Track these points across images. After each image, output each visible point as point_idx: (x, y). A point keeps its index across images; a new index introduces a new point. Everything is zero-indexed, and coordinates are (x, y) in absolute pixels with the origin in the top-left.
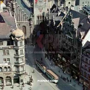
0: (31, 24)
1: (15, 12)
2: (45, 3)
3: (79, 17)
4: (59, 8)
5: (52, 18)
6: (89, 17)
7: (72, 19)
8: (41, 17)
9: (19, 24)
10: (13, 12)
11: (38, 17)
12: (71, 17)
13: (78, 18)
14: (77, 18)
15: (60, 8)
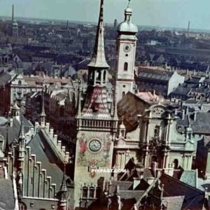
0: (62, 205)
1: (23, 172)
2: (105, 154)
3: (181, 195)
4: (138, 170)
5: (116, 192)
6: (207, 197)
7: (162, 198)
8: (92, 191)
9: (31, 204)
10: (17, 171)
11: (85, 190)
12: (160, 191)
13: (180, 197)
14: (176, 197)
15: (142, 170)
